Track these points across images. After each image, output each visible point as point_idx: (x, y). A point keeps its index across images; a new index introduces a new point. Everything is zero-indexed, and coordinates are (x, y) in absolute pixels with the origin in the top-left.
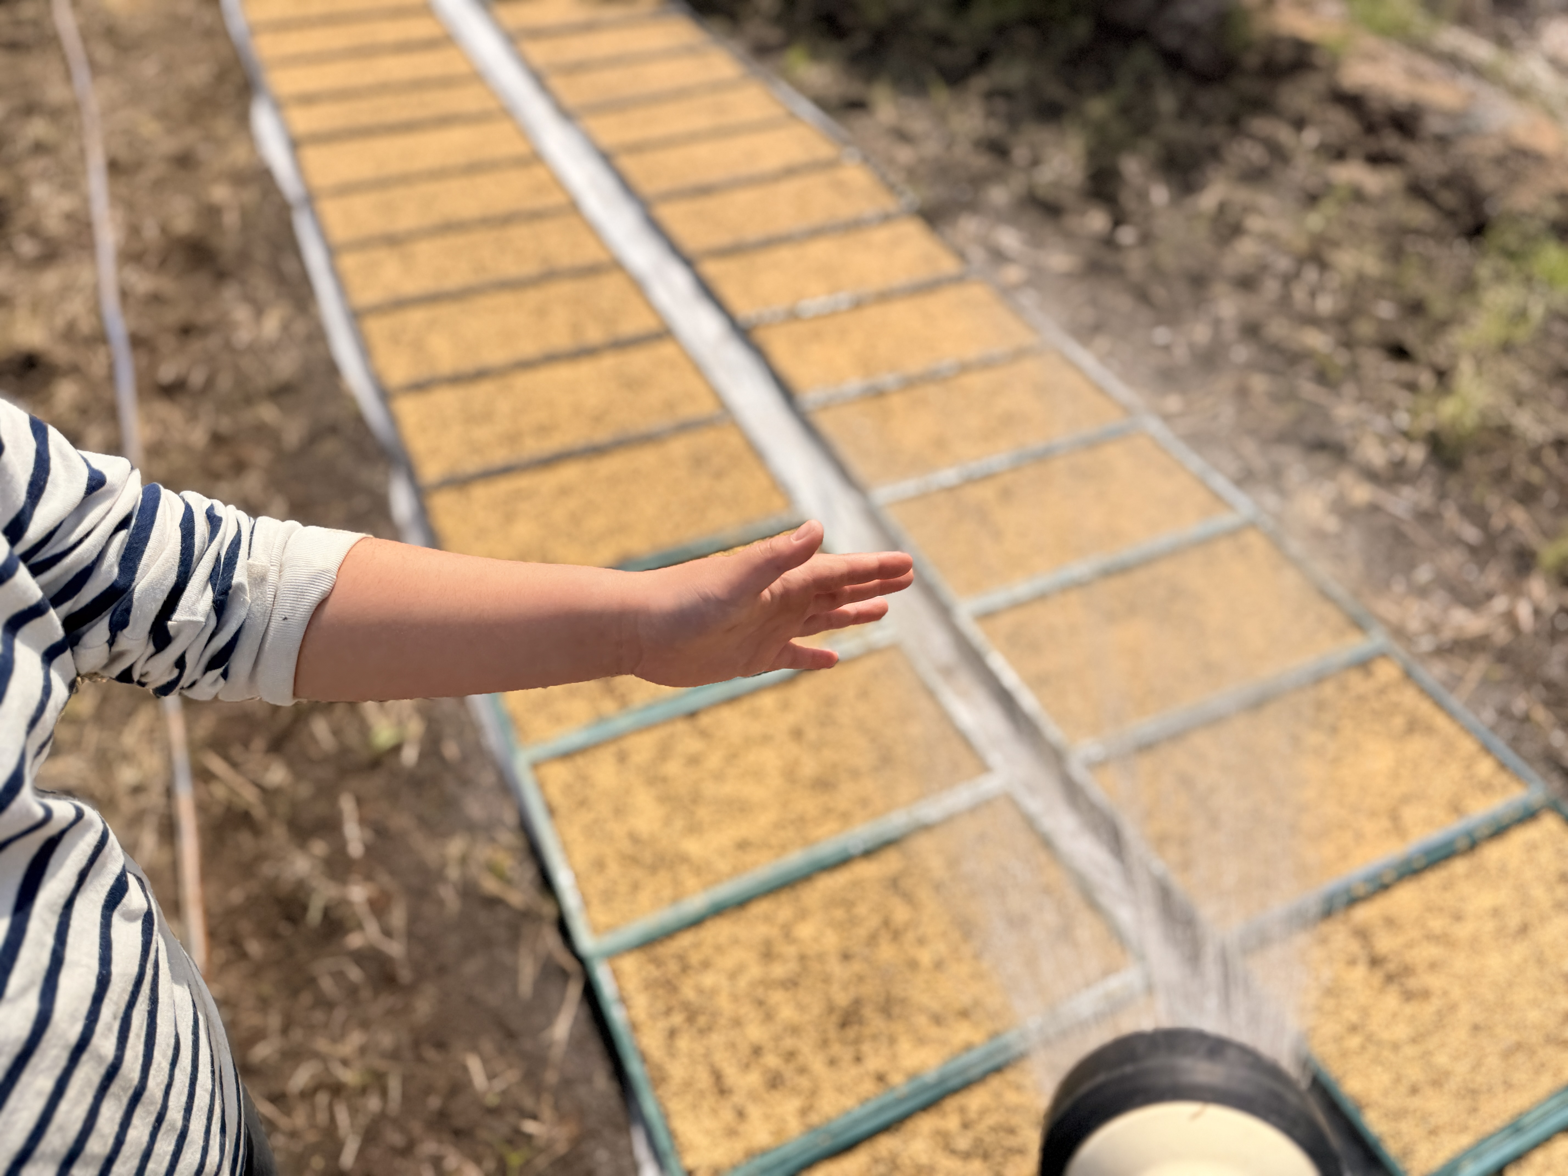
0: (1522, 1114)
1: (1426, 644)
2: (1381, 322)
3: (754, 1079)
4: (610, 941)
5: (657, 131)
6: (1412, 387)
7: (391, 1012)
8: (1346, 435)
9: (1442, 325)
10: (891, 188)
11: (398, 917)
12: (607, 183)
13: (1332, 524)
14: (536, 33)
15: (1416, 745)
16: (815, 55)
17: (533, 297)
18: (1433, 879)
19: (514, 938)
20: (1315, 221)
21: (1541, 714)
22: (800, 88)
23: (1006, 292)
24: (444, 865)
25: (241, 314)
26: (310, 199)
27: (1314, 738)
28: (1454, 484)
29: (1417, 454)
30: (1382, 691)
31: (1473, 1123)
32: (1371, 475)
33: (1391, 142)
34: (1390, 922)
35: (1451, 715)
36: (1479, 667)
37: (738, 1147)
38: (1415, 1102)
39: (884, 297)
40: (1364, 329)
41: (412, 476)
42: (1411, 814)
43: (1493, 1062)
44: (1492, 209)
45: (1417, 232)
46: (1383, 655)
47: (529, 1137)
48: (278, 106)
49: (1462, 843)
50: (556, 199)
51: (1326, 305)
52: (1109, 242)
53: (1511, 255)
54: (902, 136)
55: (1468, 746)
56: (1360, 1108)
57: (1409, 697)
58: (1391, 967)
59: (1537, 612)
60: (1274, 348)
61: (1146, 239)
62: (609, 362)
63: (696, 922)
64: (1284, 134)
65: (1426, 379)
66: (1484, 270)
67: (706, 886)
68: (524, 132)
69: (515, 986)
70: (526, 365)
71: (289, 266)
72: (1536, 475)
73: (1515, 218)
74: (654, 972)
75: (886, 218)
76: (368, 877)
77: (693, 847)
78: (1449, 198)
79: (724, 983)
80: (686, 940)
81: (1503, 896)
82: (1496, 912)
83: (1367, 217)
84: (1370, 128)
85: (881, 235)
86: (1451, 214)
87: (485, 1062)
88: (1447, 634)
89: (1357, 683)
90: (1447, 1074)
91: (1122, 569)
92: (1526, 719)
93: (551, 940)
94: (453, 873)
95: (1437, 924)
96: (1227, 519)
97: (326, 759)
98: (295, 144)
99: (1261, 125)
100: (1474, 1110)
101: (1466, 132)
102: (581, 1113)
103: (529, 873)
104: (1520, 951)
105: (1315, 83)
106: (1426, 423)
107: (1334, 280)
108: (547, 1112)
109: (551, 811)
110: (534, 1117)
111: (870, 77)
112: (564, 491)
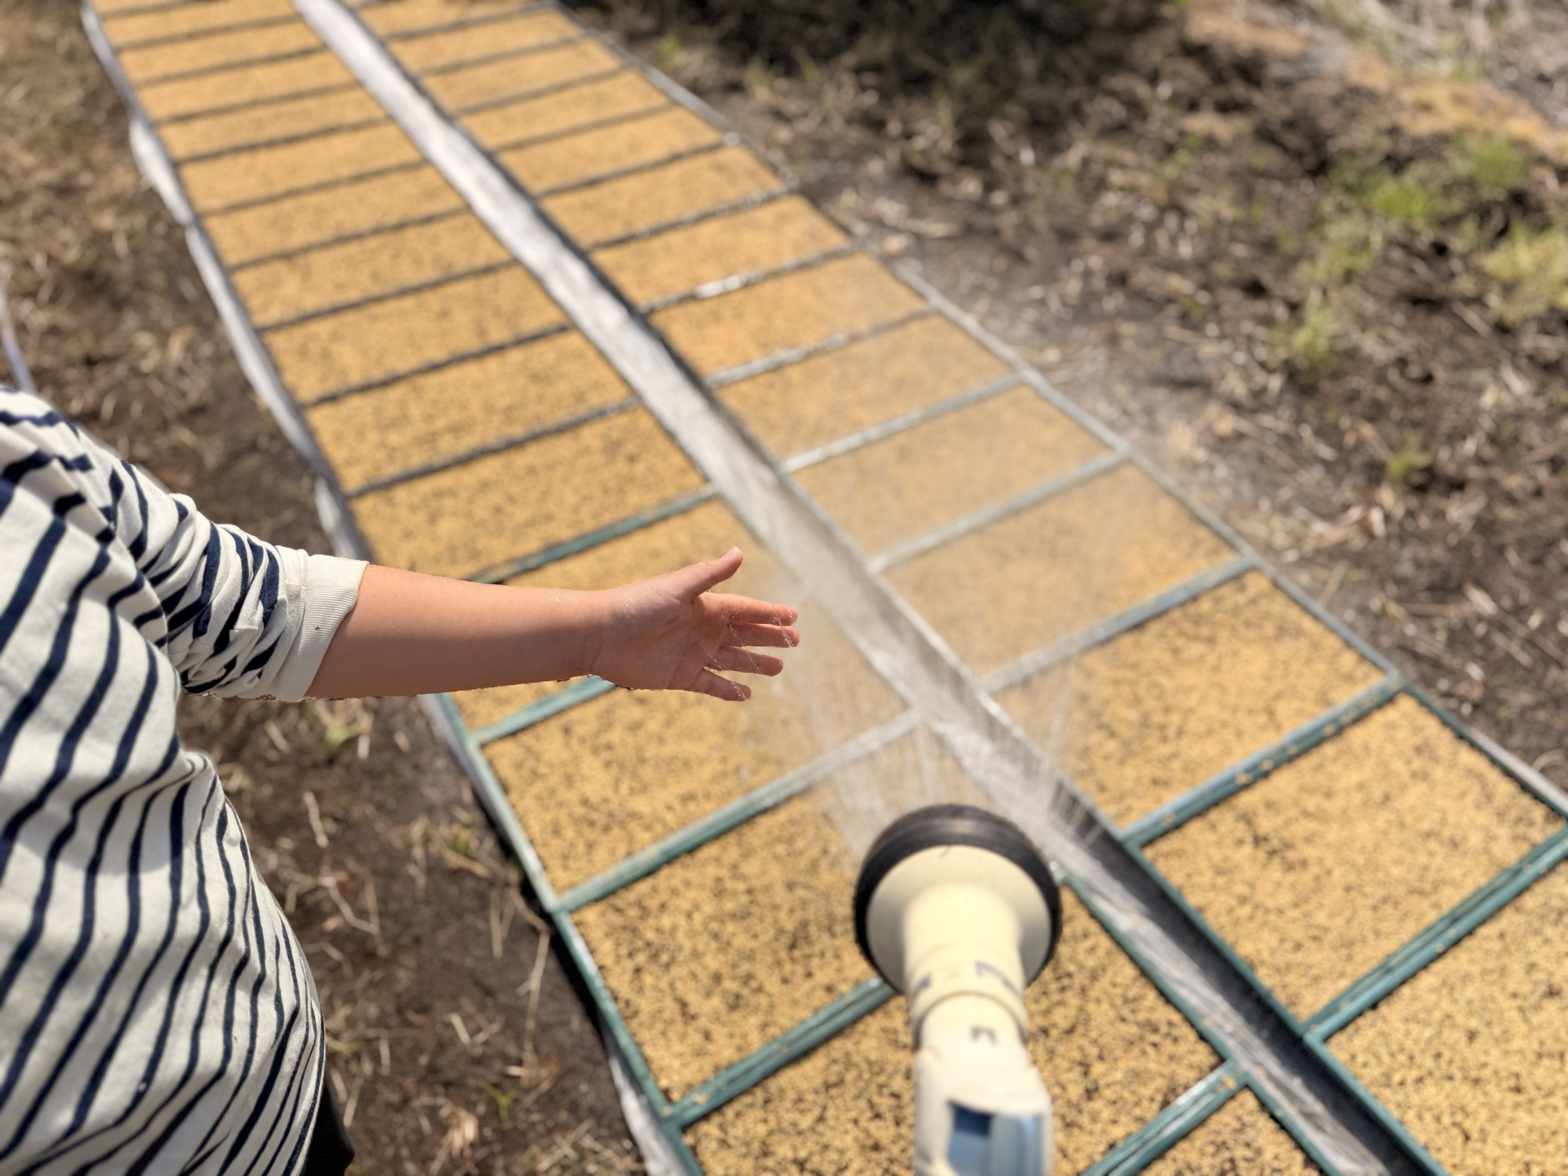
0: (1390, 957)
1: (1291, 556)
2: (1237, 262)
3: (716, 1002)
4: (571, 897)
5: (539, 129)
6: (1268, 321)
7: (372, 984)
8: (1211, 371)
9: (1294, 260)
10: (774, 170)
11: (370, 899)
12: (496, 182)
13: (1201, 455)
14: (409, 36)
15: (1285, 648)
16: (686, 42)
17: (433, 300)
18: (1305, 764)
19: (483, 906)
20: (1170, 171)
21: (1394, 609)
22: (674, 74)
23: (888, 261)
24: (409, 846)
25: (145, 340)
26: (199, 219)
27: (1196, 649)
28: (1310, 409)
29: (1275, 383)
30: (1253, 602)
31: (1350, 969)
32: (1236, 406)
33: (1239, 90)
34: (1270, 805)
35: (1316, 617)
36: (1340, 570)
37: (708, 1064)
38: (1299, 957)
39: (775, 274)
40: (1222, 270)
41: (334, 486)
42: (1283, 709)
43: (1365, 915)
44: (1333, 146)
45: (1266, 174)
46: (1253, 569)
47: (516, 1078)
48: (153, 127)
49: (1329, 730)
50: (448, 202)
51: (1186, 250)
52: (982, 205)
53: (1349, 189)
54: (779, 116)
55: (1331, 642)
56: (1252, 966)
57: (1278, 605)
58: (1275, 843)
59: (1387, 518)
60: (1140, 295)
61: (1016, 201)
62: (515, 356)
63: (651, 872)
64: (1141, 90)
65: (1280, 312)
66: (1327, 206)
67: (655, 840)
68: (408, 136)
69: (489, 947)
70: (436, 367)
71: (188, 289)
72: (1382, 393)
73: (1351, 154)
74: (616, 920)
75: (771, 199)
76: (338, 865)
77: (640, 804)
78: (1293, 140)
79: (682, 921)
80: (643, 887)
81: (1367, 772)
82: (1361, 786)
83: (1221, 162)
84: (1218, 78)
85: (766, 214)
86: (1298, 155)
87: (466, 1019)
88: (1309, 546)
89: (1232, 597)
90: (1326, 930)
91: (1016, 512)
92: (1382, 614)
93: (518, 902)
94: (418, 852)
95: (1311, 803)
96: (1105, 459)
97: (282, 761)
98: (176, 166)
99: (1118, 82)
100: (1349, 958)
101: (1306, 77)
102: (561, 1051)
103: (490, 843)
104: (1383, 818)
105: (1167, 37)
106: (1282, 353)
107: (1191, 225)
108: (529, 1056)
109: (505, 789)
110: (519, 1063)
111: (744, 61)
112: (485, 486)
